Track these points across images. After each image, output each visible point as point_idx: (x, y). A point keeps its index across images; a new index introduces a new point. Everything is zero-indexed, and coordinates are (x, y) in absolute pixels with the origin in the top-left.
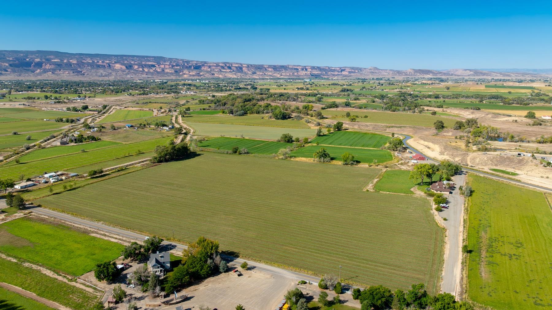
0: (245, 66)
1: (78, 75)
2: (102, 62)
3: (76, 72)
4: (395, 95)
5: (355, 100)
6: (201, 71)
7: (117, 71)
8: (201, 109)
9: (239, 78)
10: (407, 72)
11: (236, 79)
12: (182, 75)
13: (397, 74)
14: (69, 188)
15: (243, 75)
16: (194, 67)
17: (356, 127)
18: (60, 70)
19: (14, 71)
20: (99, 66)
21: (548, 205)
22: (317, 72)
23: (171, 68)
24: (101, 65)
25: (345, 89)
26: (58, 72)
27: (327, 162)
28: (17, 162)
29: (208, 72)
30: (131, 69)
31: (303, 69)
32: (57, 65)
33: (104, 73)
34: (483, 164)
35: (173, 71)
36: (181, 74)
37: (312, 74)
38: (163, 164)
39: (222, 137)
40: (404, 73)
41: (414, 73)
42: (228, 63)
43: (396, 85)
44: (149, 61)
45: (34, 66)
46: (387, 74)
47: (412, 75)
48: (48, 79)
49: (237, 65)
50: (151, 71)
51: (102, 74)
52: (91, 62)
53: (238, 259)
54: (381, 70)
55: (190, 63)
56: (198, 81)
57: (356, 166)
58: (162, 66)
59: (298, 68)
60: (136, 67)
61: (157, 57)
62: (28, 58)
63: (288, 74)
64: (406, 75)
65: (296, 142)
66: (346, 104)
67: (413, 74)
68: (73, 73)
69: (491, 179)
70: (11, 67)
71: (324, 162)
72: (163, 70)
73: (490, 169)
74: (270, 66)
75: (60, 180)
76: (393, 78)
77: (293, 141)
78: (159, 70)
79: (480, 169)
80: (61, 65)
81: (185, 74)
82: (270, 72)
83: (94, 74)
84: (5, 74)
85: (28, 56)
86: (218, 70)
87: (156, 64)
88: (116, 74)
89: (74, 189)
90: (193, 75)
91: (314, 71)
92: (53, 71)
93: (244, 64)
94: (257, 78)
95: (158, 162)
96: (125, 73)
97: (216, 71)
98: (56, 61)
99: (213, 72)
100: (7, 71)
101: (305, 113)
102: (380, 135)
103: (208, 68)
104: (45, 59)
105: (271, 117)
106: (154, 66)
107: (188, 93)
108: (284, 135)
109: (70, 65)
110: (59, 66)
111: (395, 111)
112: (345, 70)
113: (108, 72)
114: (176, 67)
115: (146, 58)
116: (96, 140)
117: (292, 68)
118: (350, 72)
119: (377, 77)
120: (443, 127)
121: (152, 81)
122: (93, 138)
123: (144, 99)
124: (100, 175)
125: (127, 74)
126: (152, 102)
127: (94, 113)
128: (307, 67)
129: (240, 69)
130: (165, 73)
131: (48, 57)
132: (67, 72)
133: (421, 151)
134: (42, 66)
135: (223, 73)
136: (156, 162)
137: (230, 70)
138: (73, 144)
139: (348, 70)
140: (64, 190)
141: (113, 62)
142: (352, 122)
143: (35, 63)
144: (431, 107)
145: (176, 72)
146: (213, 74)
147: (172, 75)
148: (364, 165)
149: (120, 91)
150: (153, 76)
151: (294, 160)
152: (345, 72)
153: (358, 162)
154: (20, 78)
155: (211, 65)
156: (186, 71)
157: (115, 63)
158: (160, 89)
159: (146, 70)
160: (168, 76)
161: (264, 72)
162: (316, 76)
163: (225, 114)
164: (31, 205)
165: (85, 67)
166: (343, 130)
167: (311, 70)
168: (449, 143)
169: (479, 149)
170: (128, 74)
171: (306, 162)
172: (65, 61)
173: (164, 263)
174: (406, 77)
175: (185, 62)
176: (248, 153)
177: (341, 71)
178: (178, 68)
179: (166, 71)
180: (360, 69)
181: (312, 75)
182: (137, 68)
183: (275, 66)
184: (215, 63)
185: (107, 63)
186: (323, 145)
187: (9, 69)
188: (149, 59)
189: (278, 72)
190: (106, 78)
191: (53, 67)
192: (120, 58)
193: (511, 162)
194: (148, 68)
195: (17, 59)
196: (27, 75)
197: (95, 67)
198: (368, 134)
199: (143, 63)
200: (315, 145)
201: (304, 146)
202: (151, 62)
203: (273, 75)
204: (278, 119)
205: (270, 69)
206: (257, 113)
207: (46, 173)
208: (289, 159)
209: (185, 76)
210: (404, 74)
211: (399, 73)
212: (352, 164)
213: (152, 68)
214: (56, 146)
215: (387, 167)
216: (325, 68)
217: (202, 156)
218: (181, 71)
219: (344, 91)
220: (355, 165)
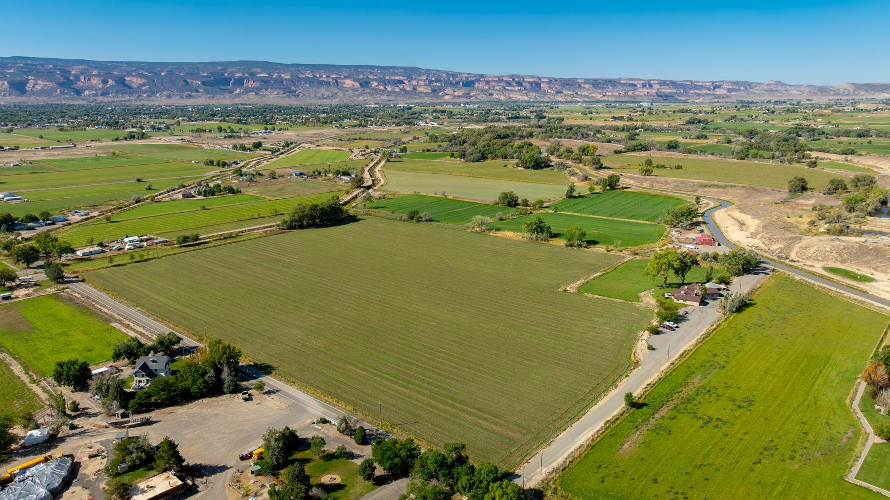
0: (545, 80)
1: (289, 97)
2: (327, 77)
3: (289, 92)
4: (782, 131)
5: (698, 138)
6: (472, 90)
7: (345, 90)
8: (423, 151)
9: (532, 100)
10: (839, 89)
11: (526, 102)
12: (443, 96)
13: (819, 93)
14: (138, 259)
15: (539, 96)
16: (463, 82)
17: (646, 185)
18: (266, 89)
19: (207, 92)
20: (321, 83)
21: (880, 339)
22: (669, 91)
23: (427, 85)
24: (324, 81)
25: (695, 120)
26: (264, 92)
27: (542, 240)
28: (108, 219)
29: (482, 91)
30: (368, 87)
31: (645, 86)
32: (263, 81)
33: (327, 94)
34: (819, 258)
35: (429, 90)
36: (441, 94)
37: (659, 94)
38: (296, 232)
39: (417, 195)
40: (834, 91)
41: (854, 90)
42: (518, 76)
43: (801, 112)
44: (396, 74)
45: (233, 84)
46: (799, 93)
47: (848, 94)
48: (247, 103)
49: (532, 80)
50: (397, 90)
51: (323, 95)
52: (311, 76)
53: (267, 376)
54: (789, 85)
55: (457, 77)
56: (462, 105)
57: (586, 249)
58: (415, 83)
59: (636, 82)
60: (375, 84)
61: (409, 68)
62: (226, 72)
63: (617, 94)
64: (839, 94)
65: (523, 205)
66: (669, 145)
67: (852, 92)
68: (284, 93)
69: (809, 286)
70: (203, 86)
71: (537, 240)
72: (415, 89)
73: (825, 269)
74: (587, 81)
75: (138, 247)
76: (809, 100)
77: (516, 204)
78: (408, 89)
79: (806, 267)
80: (269, 81)
81: (447, 94)
82: (587, 91)
83: (313, 95)
84: (196, 95)
85: (228, 70)
86: (501, 87)
87: (406, 80)
88: (344, 94)
89: (146, 260)
90: (459, 97)
91: (664, 89)
92: (257, 91)
93: (545, 78)
94: (563, 100)
95: (288, 229)
96: (356, 93)
97: (497, 90)
98: (262, 75)
99: (491, 92)
100: (198, 92)
101: (576, 159)
102: (678, 199)
103: (484, 84)
104: (247, 73)
105: (517, 165)
106: (401, 82)
107: (430, 125)
108: (503, 193)
109: (280, 81)
110: (266, 83)
111: (744, 159)
112: (721, 85)
113: (332, 92)
114: (435, 84)
115: (391, 71)
116: (234, 193)
117: (625, 84)
118: (729, 90)
119: (777, 99)
120: (804, 189)
121: (392, 105)
122: (231, 190)
123: (356, 134)
124: (195, 243)
125: (358, 96)
126: (362, 138)
127: (265, 154)
128: (652, 82)
129: (536, 85)
130: (416, 94)
131: (253, 70)
132: (276, 93)
133: (723, 229)
134: (243, 84)
135: (507, 93)
136: (286, 228)
137: (519, 88)
138: (200, 197)
139: (726, 86)
140: (131, 261)
141: (342, 77)
142: (645, 175)
143: (235, 79)
144: (828, 152)
145: (434, 91)
146: (491, 95)
147: (427, 96)
148: (600, 249)
149: (329, 121)
150: (398, 98)
151: (494, 234)
152: (721, 90)
153: (594, 243)
154: (212, 102)
155: (490, 79)
156: (449, 90)
157: (346, 77)
158: (392, 117)
159: (389, 88)
160: (421, 97)
161: (577, 91)
162: (666, 98)
163: (455, 159)
164: (74, 279)
165: (301, 84)
166: (619, 189)
167: (658, 86)
168: (786, 218)
169: (828, 230)
170: (361, 94)
171: (510, 239)
172: (275, 76)
173: (156, 370)
174: (835, 98)
175: (451, 75)
176: (431, 220)
177: (714, 88)
178: (439, 84)
179: (420, 89)
180: (749, 85)
181: (659, 96)
182: (377, 86)
183: (595, 80)
184: (497, 77)
185: (333, 79)
186: (564, 213)
187: (201, 88)
188: (396, 71)
189: (600, 91)
190: (329, 102)
191: (257, 84)
192: (353, 71)
193: (878, 257)
194: (392, 86)
195: (213, 74)
196: (222, 96)
197: (315, 84)
198: (660, 196)
199: (387, 78)
200: (551, 211)
201: (531, 213)
202: (398, 75)
203: (591, 95)
204: (528, 168)
205: (587, 86)
206: (502, 158)
207: (127, 237)
208: (487, 232)
209: (447, 97)
210: (832, 92)
211: (823, 90)
212: (580, 246)
213: (399, 85)
214: (176, 200)
215: (636, 254)
216: (684, 83)
217: (361, 222)
218: (441, 89)
219: (693, 123)
220: (585, 247)
